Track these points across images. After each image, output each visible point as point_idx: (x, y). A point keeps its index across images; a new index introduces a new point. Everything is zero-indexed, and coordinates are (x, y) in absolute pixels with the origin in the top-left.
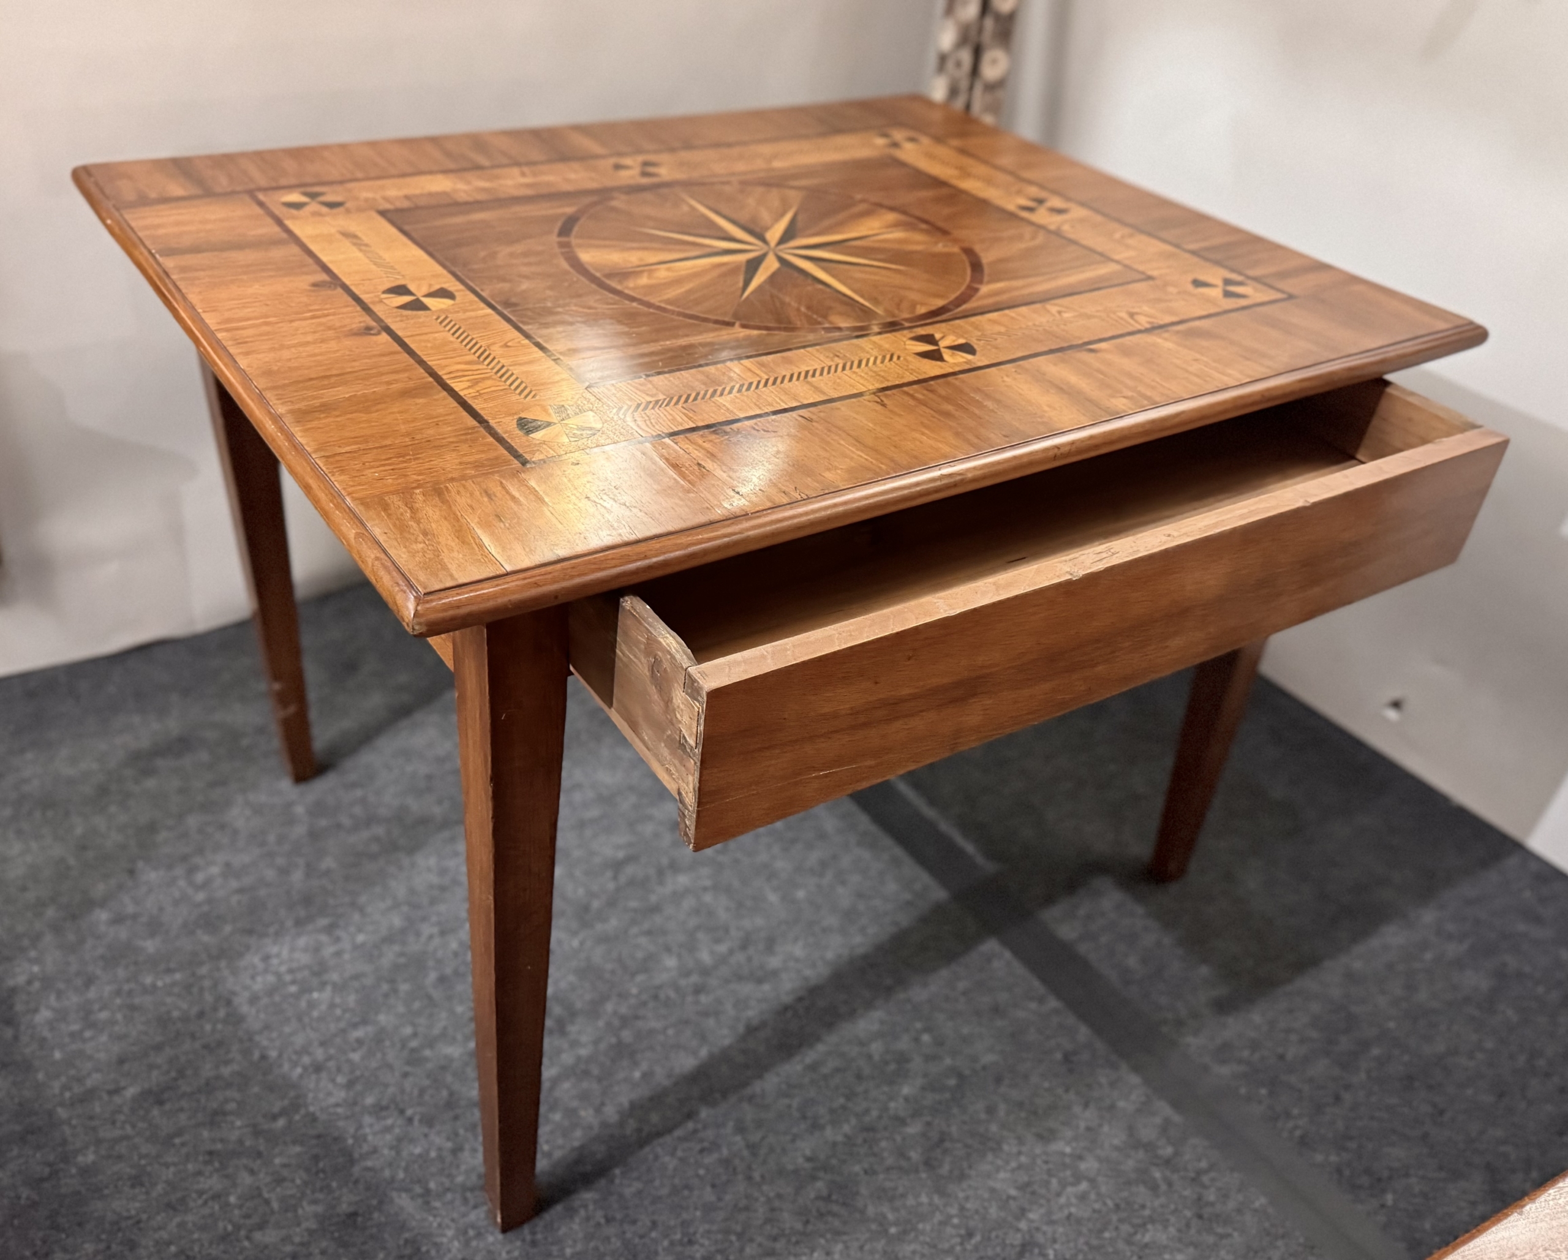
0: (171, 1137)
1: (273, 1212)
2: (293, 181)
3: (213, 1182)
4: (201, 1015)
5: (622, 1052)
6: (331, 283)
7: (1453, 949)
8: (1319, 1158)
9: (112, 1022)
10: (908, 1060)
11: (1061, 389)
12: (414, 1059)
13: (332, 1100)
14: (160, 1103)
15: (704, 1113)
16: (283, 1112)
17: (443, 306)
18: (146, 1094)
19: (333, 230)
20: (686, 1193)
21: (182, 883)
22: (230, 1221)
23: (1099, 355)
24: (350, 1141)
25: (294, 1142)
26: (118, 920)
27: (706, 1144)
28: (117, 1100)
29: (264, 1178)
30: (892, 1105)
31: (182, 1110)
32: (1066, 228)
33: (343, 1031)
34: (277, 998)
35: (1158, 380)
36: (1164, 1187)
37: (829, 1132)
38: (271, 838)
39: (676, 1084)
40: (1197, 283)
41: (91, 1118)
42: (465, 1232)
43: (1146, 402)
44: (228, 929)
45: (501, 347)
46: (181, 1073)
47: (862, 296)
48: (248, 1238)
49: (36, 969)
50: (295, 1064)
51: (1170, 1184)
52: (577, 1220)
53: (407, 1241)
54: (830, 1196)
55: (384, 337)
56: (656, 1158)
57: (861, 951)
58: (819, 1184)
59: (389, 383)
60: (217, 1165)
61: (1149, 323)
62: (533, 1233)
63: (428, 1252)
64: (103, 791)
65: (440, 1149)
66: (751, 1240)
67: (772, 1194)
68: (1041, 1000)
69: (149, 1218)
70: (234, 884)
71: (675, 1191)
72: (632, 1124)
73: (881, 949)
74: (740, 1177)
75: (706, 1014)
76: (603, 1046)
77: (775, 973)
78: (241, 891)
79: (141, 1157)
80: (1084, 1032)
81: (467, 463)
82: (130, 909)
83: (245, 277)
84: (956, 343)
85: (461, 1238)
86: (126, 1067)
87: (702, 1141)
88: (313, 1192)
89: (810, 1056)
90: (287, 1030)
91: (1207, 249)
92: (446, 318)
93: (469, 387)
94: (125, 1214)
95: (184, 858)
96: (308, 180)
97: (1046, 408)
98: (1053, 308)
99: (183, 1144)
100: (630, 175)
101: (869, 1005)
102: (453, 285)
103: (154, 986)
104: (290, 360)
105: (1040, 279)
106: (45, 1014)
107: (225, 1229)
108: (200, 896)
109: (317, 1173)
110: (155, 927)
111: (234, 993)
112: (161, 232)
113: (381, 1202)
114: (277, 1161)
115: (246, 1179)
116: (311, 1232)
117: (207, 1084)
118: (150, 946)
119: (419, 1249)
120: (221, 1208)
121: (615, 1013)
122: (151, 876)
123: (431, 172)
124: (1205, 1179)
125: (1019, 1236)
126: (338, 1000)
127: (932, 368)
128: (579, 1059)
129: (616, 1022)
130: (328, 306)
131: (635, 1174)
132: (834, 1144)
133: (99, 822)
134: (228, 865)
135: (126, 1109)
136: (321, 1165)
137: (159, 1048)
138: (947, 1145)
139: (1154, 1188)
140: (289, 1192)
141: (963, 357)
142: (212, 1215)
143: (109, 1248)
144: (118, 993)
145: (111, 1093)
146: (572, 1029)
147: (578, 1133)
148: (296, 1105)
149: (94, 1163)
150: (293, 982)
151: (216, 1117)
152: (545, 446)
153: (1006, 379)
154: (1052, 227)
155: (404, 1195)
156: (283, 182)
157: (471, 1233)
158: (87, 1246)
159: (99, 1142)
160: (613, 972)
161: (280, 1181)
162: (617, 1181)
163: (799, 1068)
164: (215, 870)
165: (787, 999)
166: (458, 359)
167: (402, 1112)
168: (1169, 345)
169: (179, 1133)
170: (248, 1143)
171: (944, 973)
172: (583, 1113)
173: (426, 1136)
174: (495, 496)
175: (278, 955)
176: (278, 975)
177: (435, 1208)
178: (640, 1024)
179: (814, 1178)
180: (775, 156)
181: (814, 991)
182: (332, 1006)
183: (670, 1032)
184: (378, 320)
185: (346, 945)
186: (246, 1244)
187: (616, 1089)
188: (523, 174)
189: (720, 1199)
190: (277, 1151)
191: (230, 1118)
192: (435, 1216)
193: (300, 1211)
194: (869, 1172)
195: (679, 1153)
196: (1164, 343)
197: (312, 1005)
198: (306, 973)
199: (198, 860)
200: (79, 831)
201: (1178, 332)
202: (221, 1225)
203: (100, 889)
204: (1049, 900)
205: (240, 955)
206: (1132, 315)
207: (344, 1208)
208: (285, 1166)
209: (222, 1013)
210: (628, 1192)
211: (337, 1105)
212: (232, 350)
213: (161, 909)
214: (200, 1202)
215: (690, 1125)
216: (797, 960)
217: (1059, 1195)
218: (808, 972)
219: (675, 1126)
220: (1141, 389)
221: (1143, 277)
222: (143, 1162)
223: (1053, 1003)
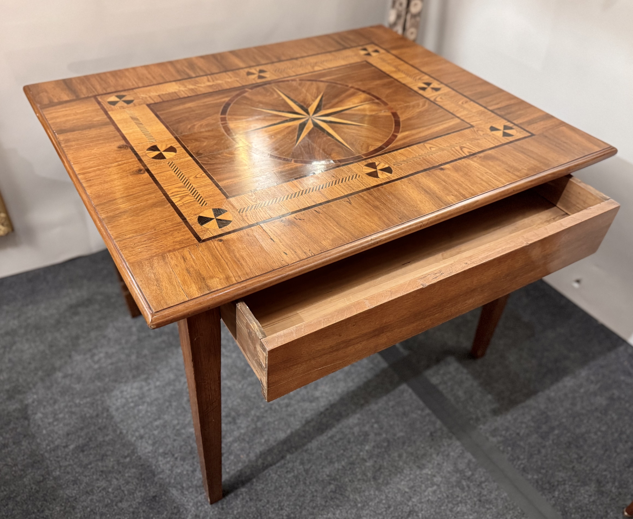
0: (87, 465)
1: (125, 495)
2: (113, 90)
3: (103, 484)
4: (97, 415)
5: (258, 431)
6: (126, 146)
7: (593, 388)
8: (530, 477)
9: (64, 418)
10: (368, 435)
11: (426, 192)
12: (178, 434)
13: (147, 451)
14: (83, 451)
15: (288, 457)
16: (128, 455)
17: (171, 156)
18: (77, 448)
19: (128, 116)
20: (280, 489)
21: (89, 361)
22: (109, 499)
23: (445, 171)
24: (154, 467)
25: (133, 467)
26: (65, 376)
27: (289, 469)
28: (67, 450)
29: (122, 482)
30: (361, 453)
31: (91, 454)
32: (438, 99)
33: (151, 422)
34: (126, 408)
35: (469, 185)
36: (467, 489)
37: (336, 465)
38: (123, 341)
39: (278, 444)
40: (493, 129)
41: (57, 457)
42: (197, 504)
43: (462, 198)
44: (107, 380)
45: (194, 178)
46: (90, 439)
47: (347, 142)
48: (116, 505)
49: (35, 396)
50: (133, 436)
51: (469, 487)
52: (239, 499)
53: (175, 507)
54: (336, 490)
55: (147, 174)
56: (270, 475)
57: (352, 389)
58: (332, 486)
59: (147, 200)
60: (104, 476)
61: (469, 152)
62: (222, 505)
63: (183, 511)
64: (58, 322)
65: (187, 471)
66: (305, 508)
67: (313, 490)
68: (422, 410)
69: (80, 497)
70: (109, 361)
71: (276, 488)
72: (260, 461)
73: (359, 388)
74: (302, 483)
75: (290, 415)
76: (250, 429)
77: (317, 398)
78: (112, 364)
79: (76, 473)
80: (439, 423)
81: (177, 242)
82: (70, 372)
83: (91, 144)
84: (384, 167)
85: (195, 506)
86: (70, 436)
87: (287, 468)
88: (140, 487)
89: (330, 433)
90: (130, 422)
91: (499, 109)
92: (172, 162)
93: (179, 201)
94: (71, 495)
95: (90, 350)
96: (120, 88)
97: (419, 202)
98: (428, 145)
99: (92, 468)
100: (253, 79)
101: (354, 412)
102: (176, 145)
103: (79, 403)
104: (107, 189)
105: (425, 128)
106: (39, 415)
107: (108, 502)
108: (96, 366)
109: (141, 480)
110: (79, 379)
111: (109, 407)
112: (58, 120)
113: (165, 492)
114: (127, 475)
115: (115, 482)
116: (139, 503)
117: (100, 444)
118: (78, 387)
119: (179, 511)
120: (106, 494)
121: (255, 415)
122: (78, 358)
123: (170, 82)
124: (483, 485)
125: (408, 508)
126: (149, 409)
127: (373, 182)
128: (241, 433)
129: (255, 419)
130: (123, 159)
131: (261, 482)
132: (338, 470)
133: (58, 335)
134: (107, 353)
135: (70, 454)
136: (143, 477)
137: (82, 429)
138: (382, 470)
139: (463, 489)
140: (131, 487)
141: (386, 175)
142: (103, 496)
143: (65, 509)
144: (66, 406)
145: (64, 447)
146: (238, 421)
147: (240, 464)
148: (133, 452)
149: (59, 476)
150: (132, 402)
151: (103, 457)
152: (208, 231)
153: (404, 187)
154: (432, 99)
155: (174, 489)
156: (109, 90)
157: (199, 504)
158: (57, 508)
159: (60, 467)
160: (255, 398)
161: (128, 483)
162: (255, 484)
163: (325, 438)
164: (102, 355)
165: (322, 410)
166: (176, 186)
167: (173, 455)
168: (475, 164)
169: (90, 463)
170: (116, 468)
171: (385, 398)
172: (242, 456)
173: (182, 465)
174: (187, 259)
175: (126, 391)
176: (126, 399)
177: (186, 494)
178: (264, 419)
179: (330, 484)
180: (316, 64)
181: (333, 406)
182: (147, 412)
183: (276, 423)
184: (145, 166)
185: (152, 386)
186: (115, 507)
187: (255, 446)
188: (209, 81)
189: (293, 492)
190: (126, 471)
191: (108, 457)
192: (185, 498)
193: (135, 495)
194: (351, 481)
195: (278, 473)
196: (473, 163)
197: (139, 411)
198: (137, 398)
199: (95, 351)
200: (50, 339)
201: (480, 157)
202: (106, 500)
203: (58, 364)
204: (428, 367)
205: (112, 391)
206: (461, 148)
207: (152, 494)
208: (129, 477)
209: (105, 415)
210: (259, 488)
211: (149, 452)
212: (84, 185)
213: (82, 372)
214: (98, 491)
215: (283, 462)
216: (326, 393)
217: (425, 491)
218: (331, 398)
219: (278, 461)
220: (461, 191)
221: (469, 126)
222: (77, 475)
223: (427, 411)
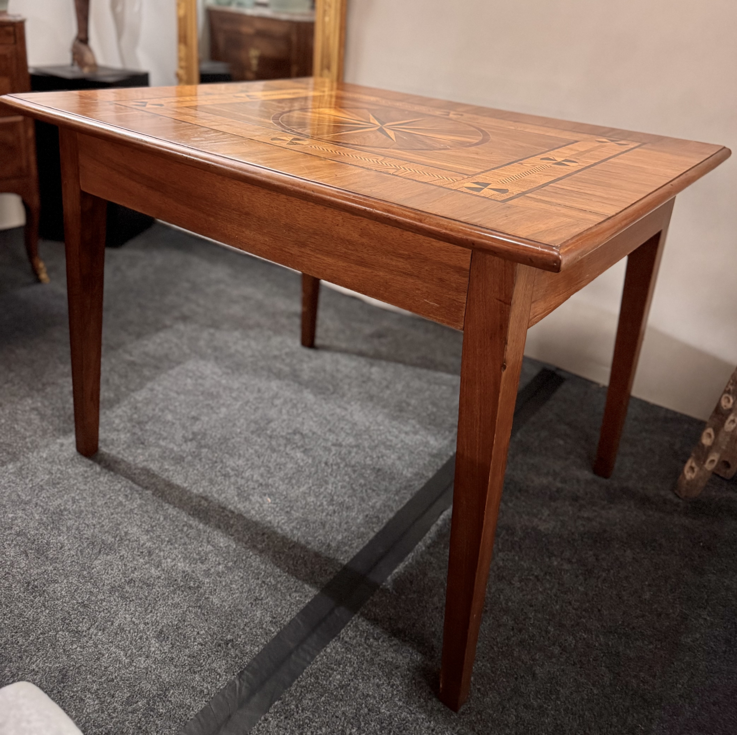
5: (179, 460)
20: (102, 495)
27: (130, 496)
37: (145, 537)
50: (153, 385)
52: (85, 468)
56: (120, 482)
58: (111, 540)
66: (76, 521)
67: (104, 523)
68: (274, 623)
71: (102, 491)
72: (138, 471)
74: (113, 511)
75: (211, 481)
76: (181, 453)
77: (248, 499)
80: (255, 649)
87: (132, 494)
89: (194, 522)
101: (238, 540)
111: (185, 364)
117: (139, 371)
121: (202, 452)
128: (173, 448)
129: (196, 454)
131: (111, 478)
134: (250, 345)
139: (129, 702)
147: (131, 458)
148: (134, 390)
150: (194, 374)
160: (227, 447)
162: (107, 475)
165: (231, 507)
172: (142, 457)
175: (207, 367)
178: (197, 461)
179: (115, 537)
181: (241, 516)
185: (219, 379)
187: (157, 462)
189: (99, 506)
194: (122, 558)
195: (123, 489)
199: (249, 339)
205: (204, 360)
210: (102, 479)
211: (135, 398)
215: (140, 489)
216: (261, 506)
218: (253, 512)
223: (275, 630)
